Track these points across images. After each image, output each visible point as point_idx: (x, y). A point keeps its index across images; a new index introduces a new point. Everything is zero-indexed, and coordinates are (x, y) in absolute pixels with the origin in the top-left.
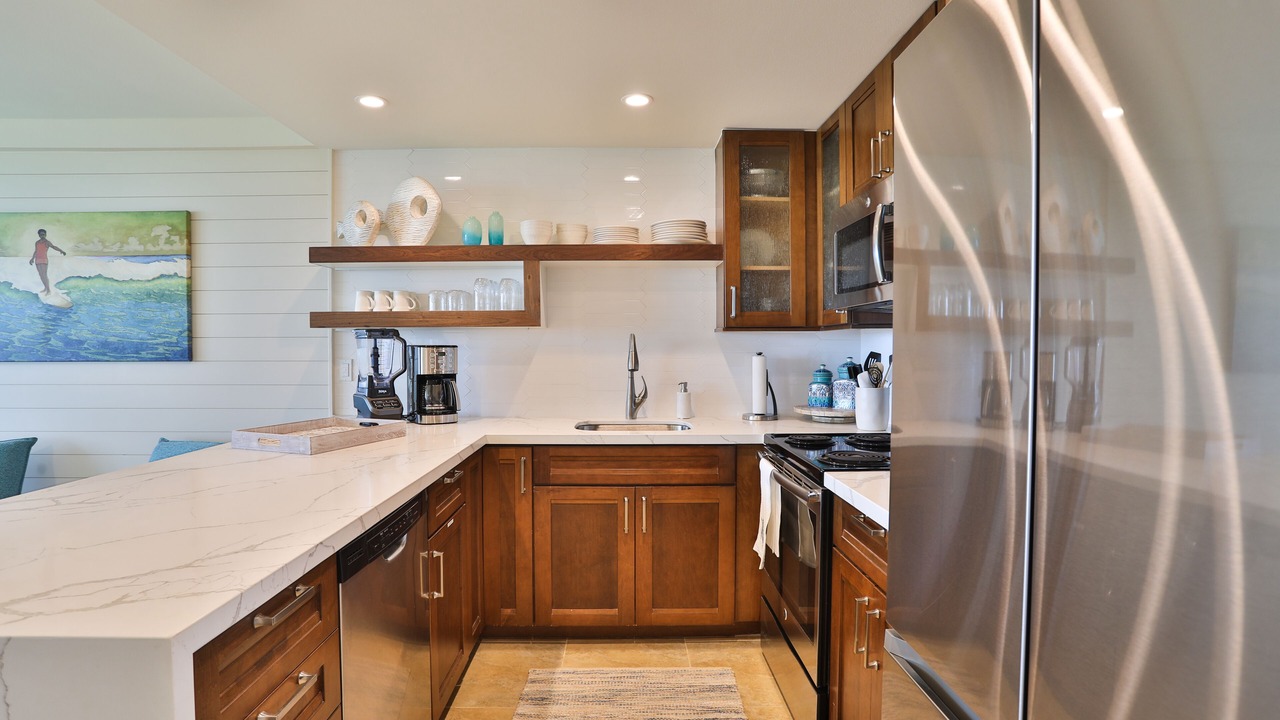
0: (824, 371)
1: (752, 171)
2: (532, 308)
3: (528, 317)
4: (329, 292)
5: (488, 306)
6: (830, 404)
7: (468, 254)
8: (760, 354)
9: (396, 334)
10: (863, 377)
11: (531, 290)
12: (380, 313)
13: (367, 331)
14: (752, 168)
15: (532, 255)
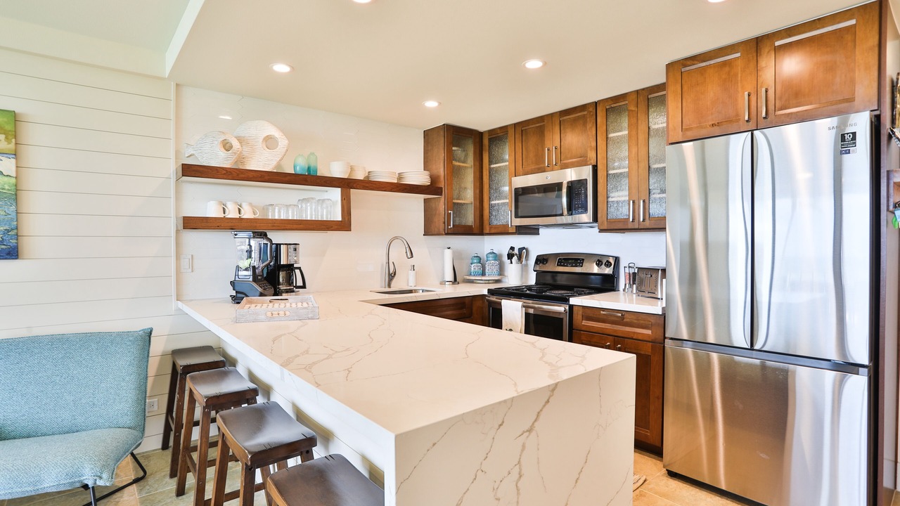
0: (477, 257)
1: (454, 148)
2: (347, 219)
3: (344, 225)
4: (173, 200)
5: (314, 216)
6: (483, 274)
7: (306, 181)
8: (449, 248)
9: (265, 235)
10: (515, 259)
11: (345, 207)
12: (247, 219)
13: (253, 233)
14: (454, 146)
15: (346, 184)
